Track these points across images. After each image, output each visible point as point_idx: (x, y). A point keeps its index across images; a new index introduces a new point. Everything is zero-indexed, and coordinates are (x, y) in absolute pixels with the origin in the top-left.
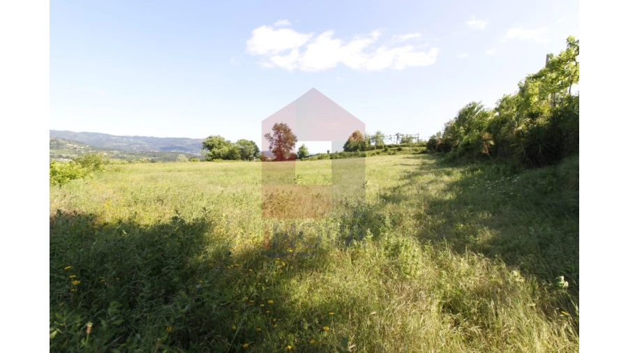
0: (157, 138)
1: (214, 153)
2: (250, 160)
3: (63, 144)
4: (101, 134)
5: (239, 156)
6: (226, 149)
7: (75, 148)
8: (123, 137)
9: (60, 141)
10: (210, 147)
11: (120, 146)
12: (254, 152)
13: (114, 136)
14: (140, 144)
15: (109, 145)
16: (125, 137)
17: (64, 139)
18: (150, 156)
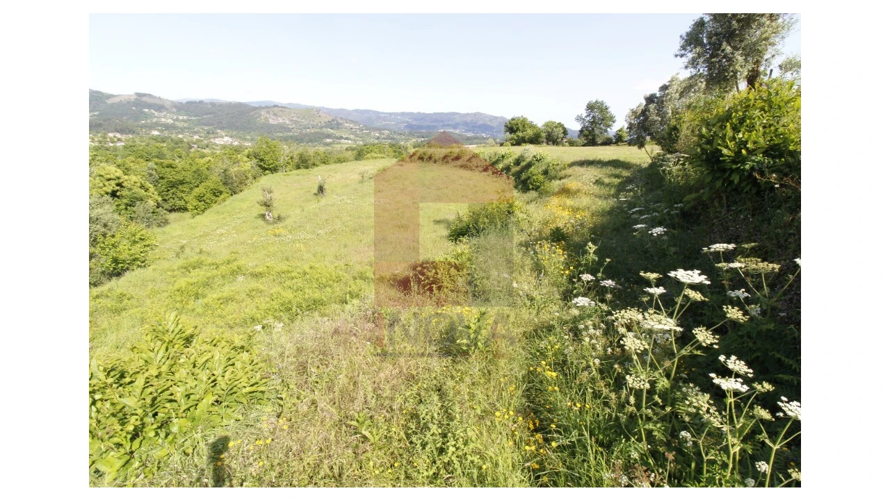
1: (518, 136)
2: (557, 144)
3: (341, 124)
5: (545, 140)
6: (530, 132)
7: (352, 129)
8: (391, 114)
9: (340, 121)
10: (513, 130)
11: (389, 124)
12: (562, 135)
13: (382, 113)
14: (407, 122)
16: (392, 113)
17: (342, 118)
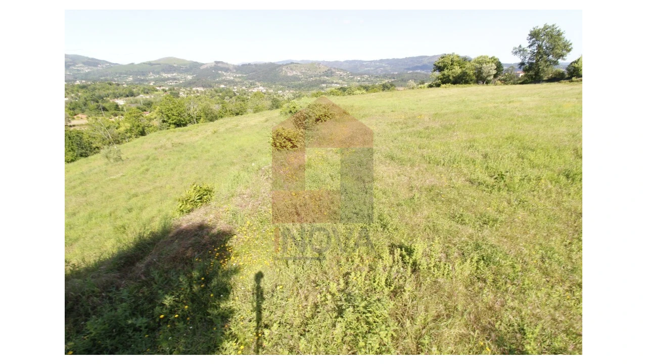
0: (398, 59)
1: (444, 75)
2: (487, 83)
3: (334, 72)
4: (357, 61)
5: (474, 78)
6: (457, 70)
7: (341, 75)
8: (371, 62)
9: (333, 70)
10: (440, 69)
11: (369, 70)
12: (494, 72)
13: (365, 62)
14: (384, 67)
15: (361, 70)
17: (335, 68)
18: (390, 78)
